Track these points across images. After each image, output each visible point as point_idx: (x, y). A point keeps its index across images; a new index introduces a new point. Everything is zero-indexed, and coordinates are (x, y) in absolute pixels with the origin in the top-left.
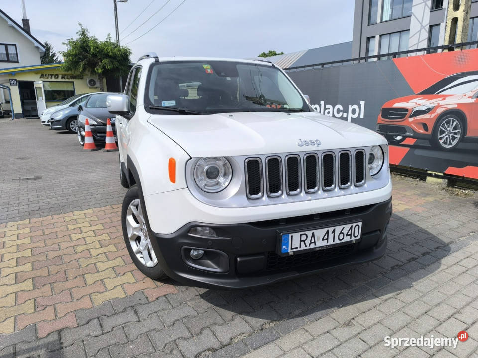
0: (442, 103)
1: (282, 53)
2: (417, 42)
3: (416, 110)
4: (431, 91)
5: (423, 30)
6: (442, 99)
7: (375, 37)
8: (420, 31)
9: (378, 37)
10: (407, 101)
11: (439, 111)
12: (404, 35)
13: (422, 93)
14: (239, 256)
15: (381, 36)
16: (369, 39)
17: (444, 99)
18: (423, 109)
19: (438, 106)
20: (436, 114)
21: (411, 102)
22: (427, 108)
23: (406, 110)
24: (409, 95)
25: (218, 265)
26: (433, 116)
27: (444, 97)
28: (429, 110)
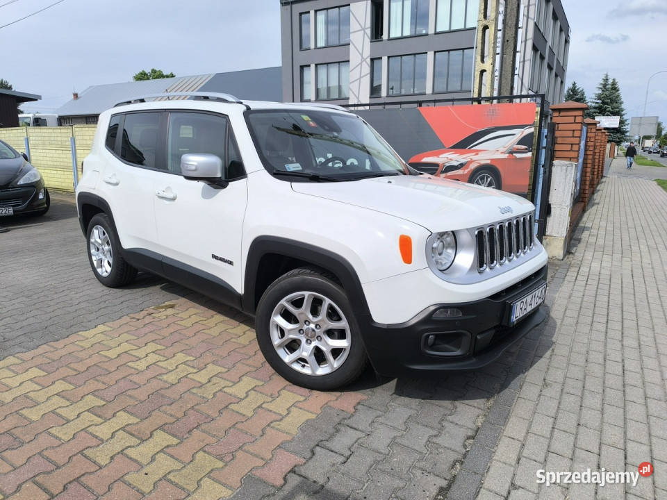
0: (475, 158)
1: (173, 76)
2: (358, 77)
3: (448, 165)
4: (463, 145)
5: (364, 63)
6: (474, 153)
7: (309, 66)
8: (361, 64)
9: (313, 66)
10: (437, 155)
11: (473, 166)
12: (344, 68)
13: (454, 147)
14: (479, 334)
15: (316, 65)
16: (302, 67)
17: (477, 154)
18: (456, 164)
19: (471, 161)
20: (469, 170)
21: (441, 156)
22: (459, 163)
23: (437, 165)
24: (439, 148)
25: (458, 347)
26: (466, 171)
27: (477, 152)
28: (461, 166)
